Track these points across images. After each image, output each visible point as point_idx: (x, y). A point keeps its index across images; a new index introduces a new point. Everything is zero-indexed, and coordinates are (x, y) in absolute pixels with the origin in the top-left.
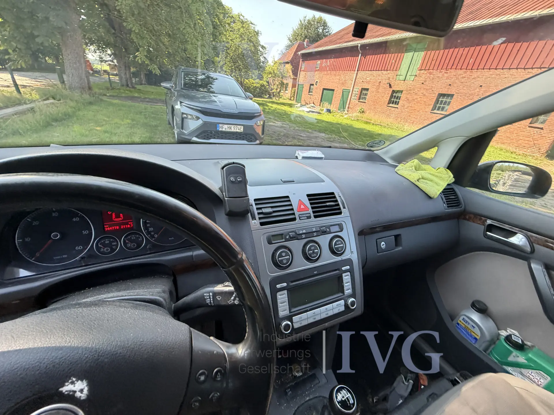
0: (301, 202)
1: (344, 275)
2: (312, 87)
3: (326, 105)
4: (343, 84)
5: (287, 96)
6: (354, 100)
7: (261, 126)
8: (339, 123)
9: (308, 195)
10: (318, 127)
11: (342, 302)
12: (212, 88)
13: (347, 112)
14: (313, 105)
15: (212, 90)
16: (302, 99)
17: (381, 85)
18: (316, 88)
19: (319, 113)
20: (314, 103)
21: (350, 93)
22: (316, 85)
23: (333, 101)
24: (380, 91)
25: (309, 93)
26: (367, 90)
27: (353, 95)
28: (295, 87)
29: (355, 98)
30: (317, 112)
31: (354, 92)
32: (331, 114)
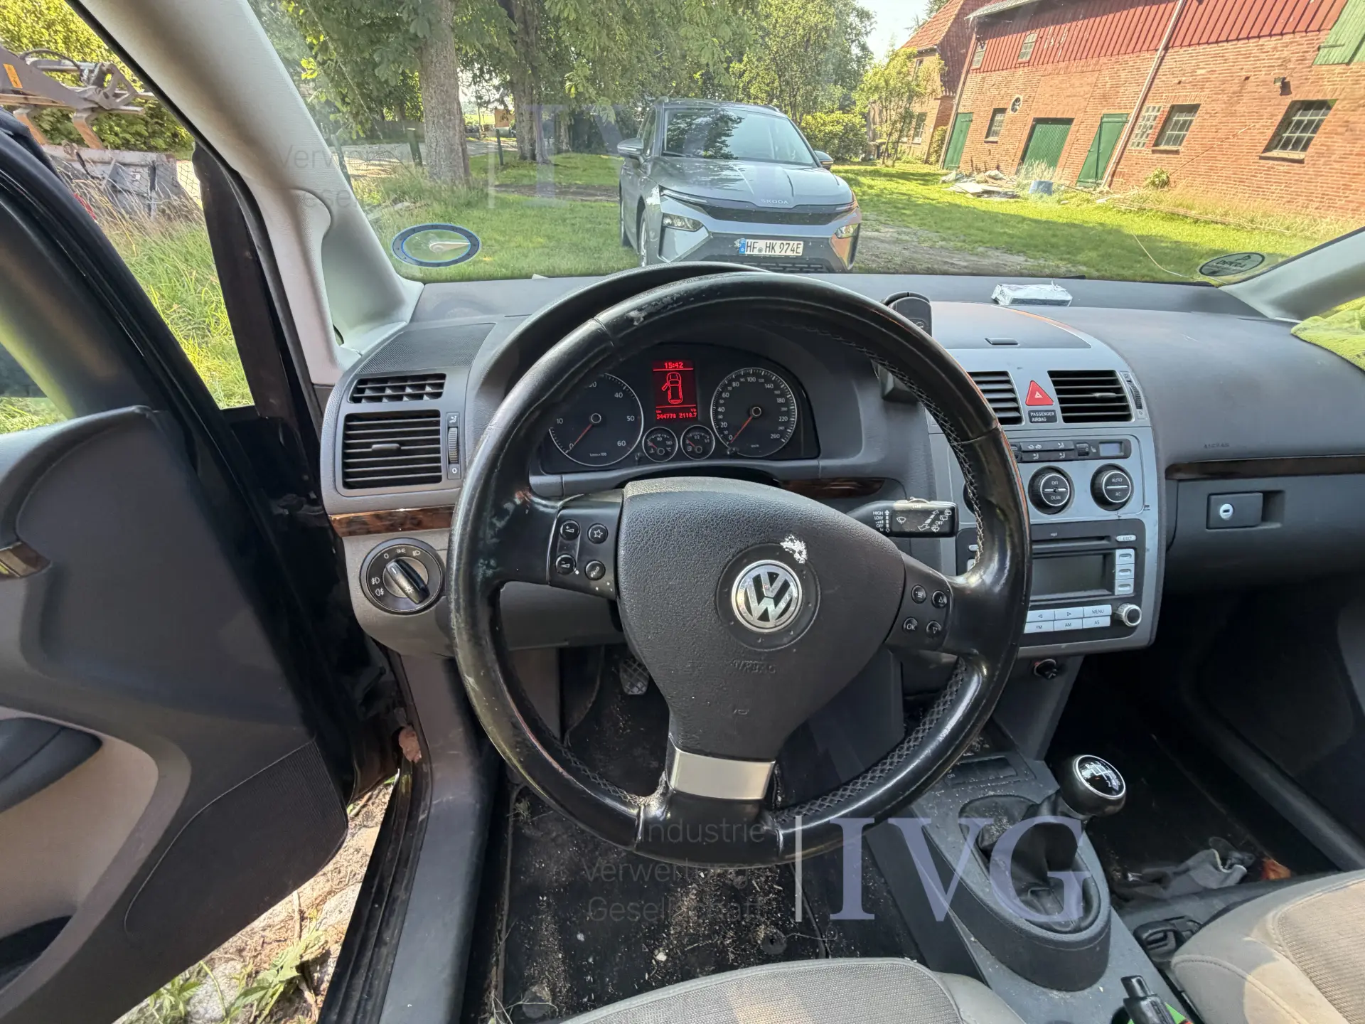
0: (1034, 387)
1: (1118, 552)
2: (999, 117)
3: (1039, 171)
4: (1104, 97)
5: (918, 154)
6: (1139, 149)
7: (850, 239)
8: (1076, 222)
9: (1052, 374)
10: (1006, 238)
11: (1107, 609)
12: (727, 146)
13: (1107, 188)
14: (994, 172)
15: (725, 150)
16: (965, 156)
17: (1250, 86)
18: (1013, 122)
19: (1014, 196)
20: (998, 168)
21: (1128, 127)
22: (1014, 110)
23: (1064, 155)
24: (1240, 108)
25: (987, 136)
26: (1193, 109)
27: (1136, 131)
28: (946, 124)
29: (1144, 140)
30: (1006, 194)
31: (1141, 122)
32: (1050, 198)
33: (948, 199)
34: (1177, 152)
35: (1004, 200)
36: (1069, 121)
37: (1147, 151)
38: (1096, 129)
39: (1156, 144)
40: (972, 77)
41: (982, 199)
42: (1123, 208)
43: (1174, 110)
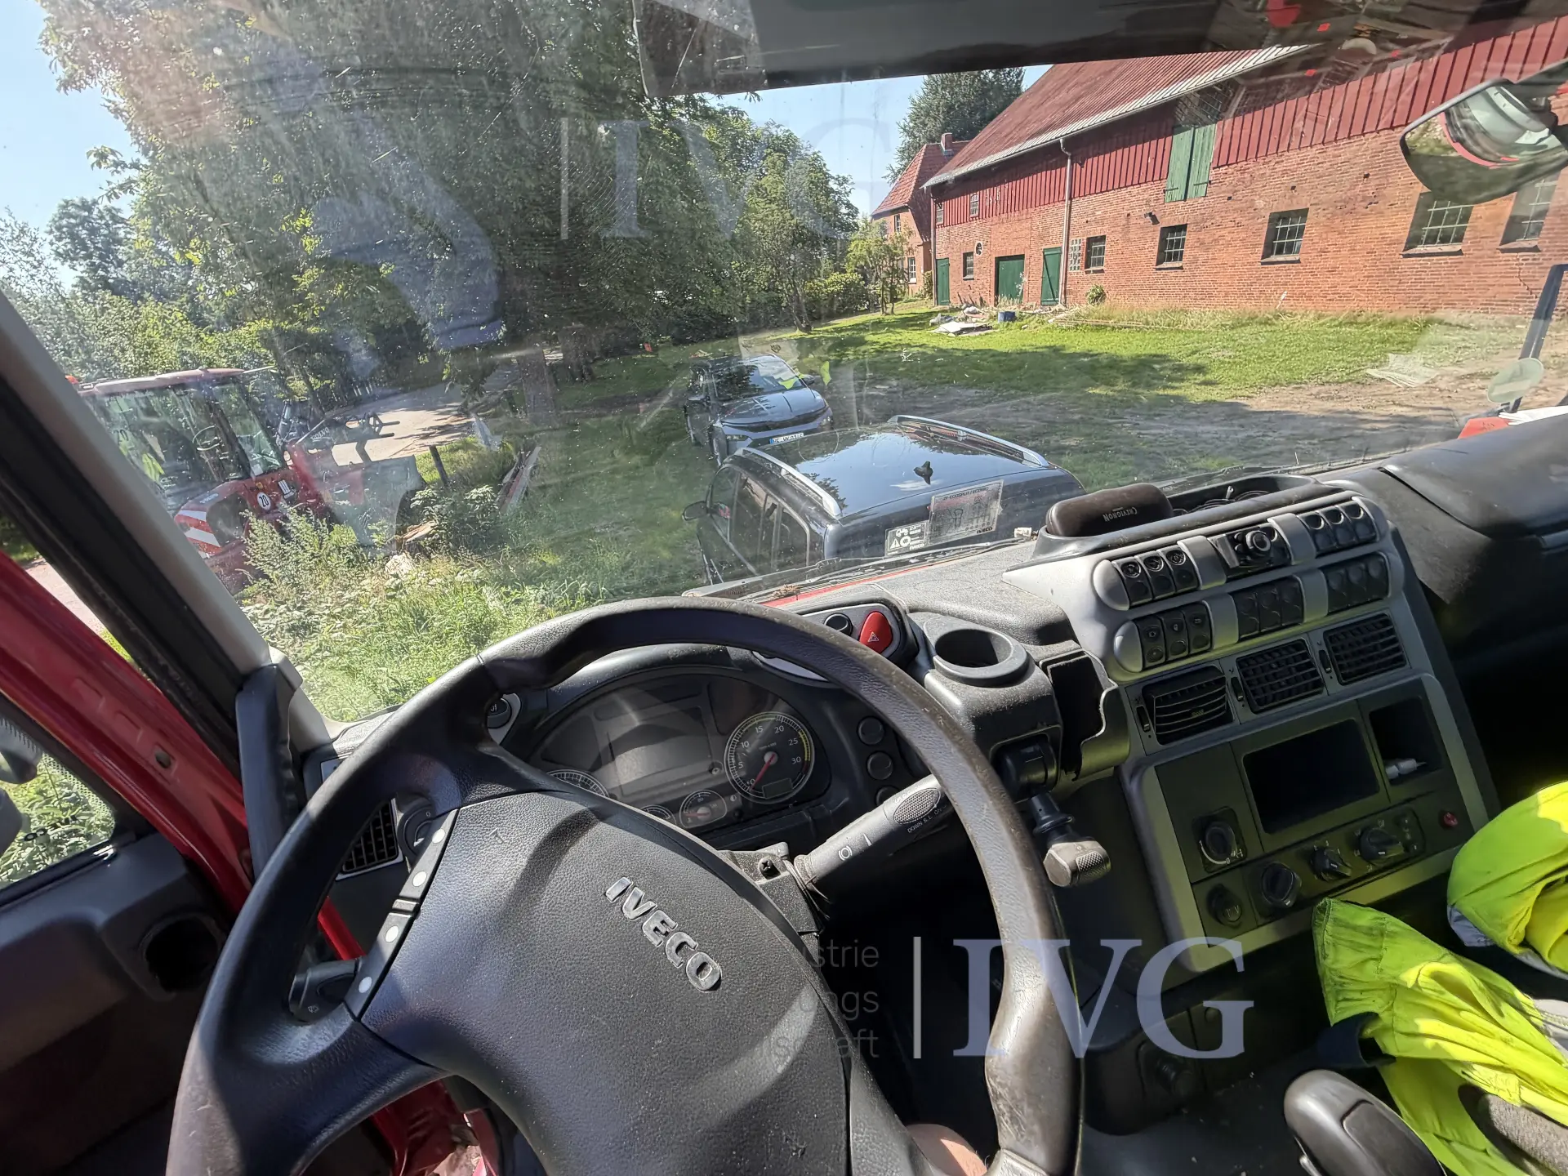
2: (969, 260)
3: (1007, 302)
4: (1041, 237)
5: (916, 291)
6: (1076, 273)
13: (1061, 306)
16: (952, 294)
17: (1132, 220)
18: (981, 262)
20: (981, 299)
21: (1063, 256)
22: (979, 252)
23: (1021, 287)
24: (1131, 236)
25: (965, 275)
26: (1103, 239)
27: (1070, 260)
28: (931, 268)
29: (1077, 265)
30: (979, 328)
31: (1071, 252)
32: (1014, 325)
34: (1102, 271)
36: (1022, 257)
37: (1082, 273)
38: (1042, 261)
39: (1087, 266)
40: (939, 231)
41: (960, 336)
42: (1065, 326)
43: (1090, 241)
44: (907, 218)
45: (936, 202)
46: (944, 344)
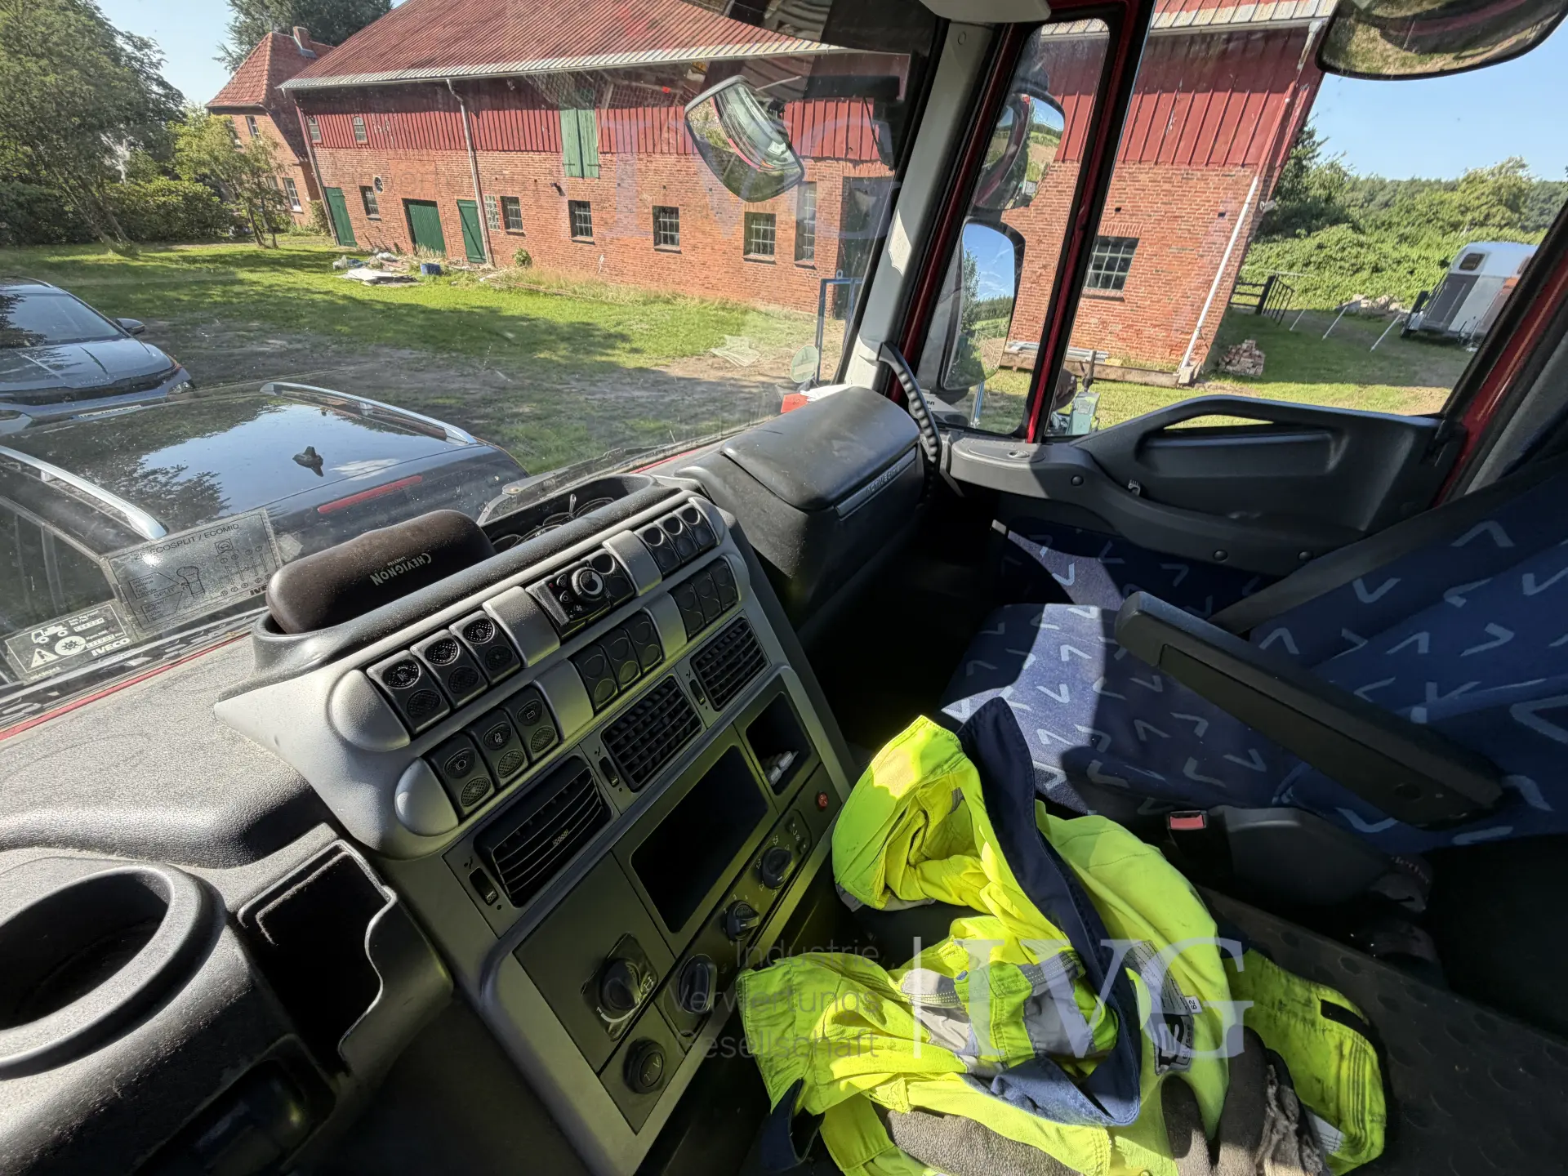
2: (369, 195)
3: (428, 254)
4: (450, 185)
6: (497, 231)
13: (490, 265)
14: (386, 255)
17: (541, 188)
18: (385, 200)
21: (480, 212)
22: (379, 189)
24: (542, 202)
25: (368, 212)
26: (515, 201)
27: (488, 216)
28: (318, 198)
29: (496, 223)
30: (402, 279)
31: (487, 209)
32: (442, 280)
33: (344, 290)
34: (523, 234)
35: (399, 285)
36: (433, 204)
37: (502, 233)
38: (458, 212)
39: (507, 226)
40: (318, 151)
41: (378, 286)
42: (497, 287)
43: (506, 201)
44: (265, 122)
45: (306, 113)
46: (357, 293)
